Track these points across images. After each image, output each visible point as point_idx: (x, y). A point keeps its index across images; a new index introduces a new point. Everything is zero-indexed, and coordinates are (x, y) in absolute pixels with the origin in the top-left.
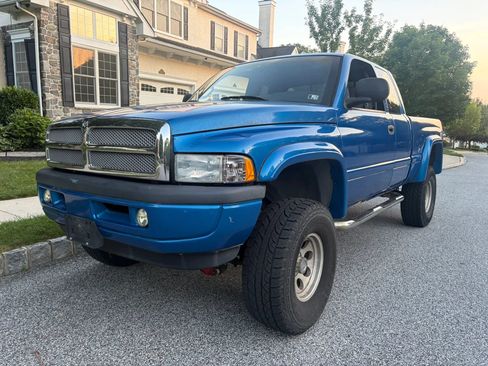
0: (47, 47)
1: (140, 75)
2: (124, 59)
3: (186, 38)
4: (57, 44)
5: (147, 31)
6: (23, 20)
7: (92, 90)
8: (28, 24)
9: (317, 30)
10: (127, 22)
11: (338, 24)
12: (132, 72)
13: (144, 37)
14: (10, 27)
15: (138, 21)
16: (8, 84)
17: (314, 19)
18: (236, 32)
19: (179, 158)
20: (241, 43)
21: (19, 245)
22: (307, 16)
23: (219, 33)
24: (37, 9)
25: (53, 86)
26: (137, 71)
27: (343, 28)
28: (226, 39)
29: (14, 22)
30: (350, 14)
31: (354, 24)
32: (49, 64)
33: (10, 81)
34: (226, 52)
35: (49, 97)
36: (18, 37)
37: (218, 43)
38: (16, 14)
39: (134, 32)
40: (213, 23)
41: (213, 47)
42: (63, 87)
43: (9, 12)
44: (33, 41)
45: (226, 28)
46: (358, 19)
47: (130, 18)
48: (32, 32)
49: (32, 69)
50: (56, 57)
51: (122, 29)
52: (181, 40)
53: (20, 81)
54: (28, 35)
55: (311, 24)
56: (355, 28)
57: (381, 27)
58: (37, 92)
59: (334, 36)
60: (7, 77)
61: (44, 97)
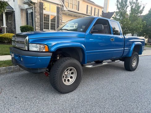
0: (37, 14)
1: (63, 22)
2: (58, 17)
3: (78, 10)
4: (39, 13)
5: (65, 9)
6: (31, 7)
7: (48, 26)
8: (32, 8)
9: (119, 7)
10: (59, 6)
11: (126, 5)
12: (60, 21)
13: (64, 11)
14: (28, 9)
15: (63, 6)
16: (27, 25)
17: (118, 3)
18: (95, 8)
19: (30, 45)
20: (97, 11)
21: (12, 65)
22: (116, 3)
23: (89, 9)
24: (34, 3)
25: (38, 25)
26: (62, 21)
27: (128, 6)
28: (92, 10)
29: (29, 7)
30: (131, 1)
31: (132, 5)
32: (37, 19)
33: (27, 24)
34: (91, 14)
35: (37, 28)
36: (29, 11)
37: (89, 12)
38: (29, 5)
39: (61, 9)
40: (87, 6)
41: (87, 13)
42: (40, 25)
43: (27, 5)
44: (33, 12)
45: (92, 7)
46: (134, 3)
47: (60, 5)
48: (33, 10)
49: (33, 20)
50: (39, 17)
51: (58, 8)
52: (77, 11)
53: (30, 23)
54: (32, 11)
55: (117, 5)
56: (133, 6)
57: (141, 6)
58: (33, 26)
59: (125, 9)
60: (27, 22)
61: (35, 28)
